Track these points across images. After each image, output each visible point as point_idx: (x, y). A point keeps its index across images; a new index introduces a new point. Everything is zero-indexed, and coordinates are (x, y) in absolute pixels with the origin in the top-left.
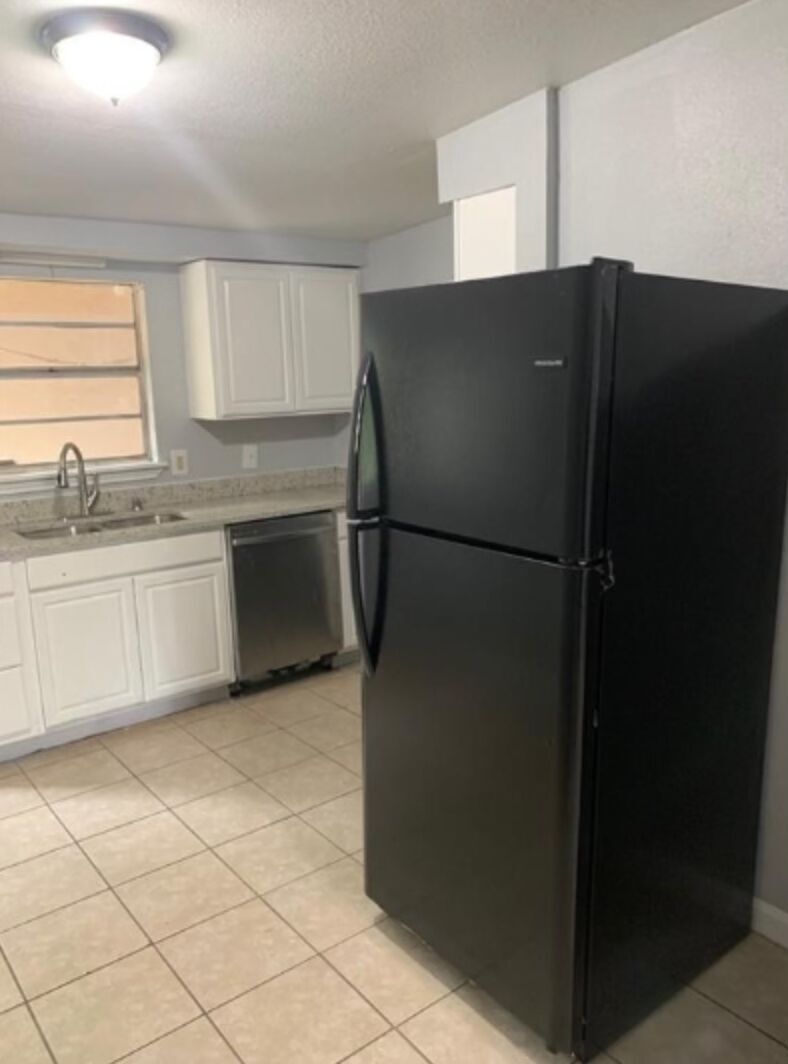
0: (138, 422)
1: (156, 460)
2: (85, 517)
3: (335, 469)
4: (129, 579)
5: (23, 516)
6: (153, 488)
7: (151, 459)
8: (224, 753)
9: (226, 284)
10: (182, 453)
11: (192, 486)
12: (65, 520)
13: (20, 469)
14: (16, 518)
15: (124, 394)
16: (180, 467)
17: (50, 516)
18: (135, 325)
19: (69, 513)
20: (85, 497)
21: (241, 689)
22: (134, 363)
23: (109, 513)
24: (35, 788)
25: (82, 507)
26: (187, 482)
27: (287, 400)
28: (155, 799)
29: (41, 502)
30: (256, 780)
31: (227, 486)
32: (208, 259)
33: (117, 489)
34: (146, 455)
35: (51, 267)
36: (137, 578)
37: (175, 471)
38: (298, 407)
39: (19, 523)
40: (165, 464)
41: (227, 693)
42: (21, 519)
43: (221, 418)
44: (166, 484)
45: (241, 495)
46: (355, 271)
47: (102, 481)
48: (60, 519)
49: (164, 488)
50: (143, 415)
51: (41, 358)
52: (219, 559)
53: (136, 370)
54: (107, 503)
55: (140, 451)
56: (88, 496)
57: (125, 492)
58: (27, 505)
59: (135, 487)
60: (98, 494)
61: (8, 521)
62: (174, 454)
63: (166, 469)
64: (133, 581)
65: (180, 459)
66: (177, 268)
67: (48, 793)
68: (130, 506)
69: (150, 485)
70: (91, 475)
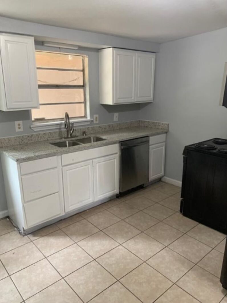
0: (83, 105)
1: (89, 118)
2: (69, 138)
3: (140, 121)
4: (91, 161)
5: (49, 137)
6: (89, 128)
7: (87, 118)
8: (127, 220)
9: (118, 57)
10: (97, 116)
11: (100, 127)
12: (63, 139)
13: (46, 121)
14: (47, 138)
15: (78, 95)
16: (96, 121)
17: (57, 138)
18: (83, 70)
19: (63, 137)
20: (69, 131)
21: (120, 196)
22: (82, 84)
23: (76, 137)
24: (68, 236)
25: (68, 135)
26: (98, 126)
27: (133, 98)
28: (113, 240)
29: (55, 133)
30: (145, 232)
31: (110, 127)
32: (113, 47)
33: (78, 128)
34: (85, 116)
35: (60, 48)
36: (94, 160)
37: (95, 122)
38: (136, 100)
39: (48, 140)
40: (92, 119)
41: (115, 197)
42: (49, 139)
43: (114, 104)
44: (92, 126)
45: (113, 130)
46: (154, 54)
47: (74, 125)
48: (61, 138)
49: (92, 128)
50: (85, 102)
51: (42, 81)
52: (116, 153)
53: (83, 86)
54: (75, 133)
55: (83, 115)
56: (70, 131)
57: (80, 129)
58: (51, 134)
59: (84, 127)
60: (74, 130)
61: (45, 140)
62: (95, 116)
63: (92, 121)
64: (93, 161)
65: (96, 118)
66: (98, 50)
67: (74, 238)
68: (82, 134)
69: (87, 127)
70: (71, 123)
